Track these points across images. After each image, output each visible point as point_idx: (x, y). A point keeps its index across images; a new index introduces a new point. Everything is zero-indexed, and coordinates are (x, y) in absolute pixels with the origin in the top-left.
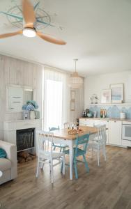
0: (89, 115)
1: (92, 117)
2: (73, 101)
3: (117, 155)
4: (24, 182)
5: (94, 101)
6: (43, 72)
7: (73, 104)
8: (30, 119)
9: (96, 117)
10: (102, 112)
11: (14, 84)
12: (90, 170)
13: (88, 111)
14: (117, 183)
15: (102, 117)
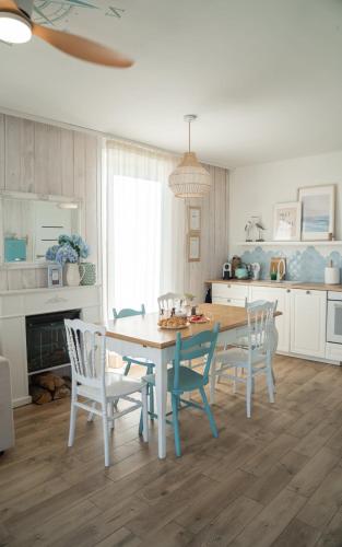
0: (240, 273)
1: (249, 278)
2: (193, 234)
3: (307, 386)
4: (33, 459)
5: (256, 233)
6: (104, 154)
7: (194, 243)
8: (65, 284)
9: (260, 279)
10: (274, 265)
11: (20, 190)
12: (219, 431)
13: (238, 263)
14: (291, 472)
15: (274, 278)
